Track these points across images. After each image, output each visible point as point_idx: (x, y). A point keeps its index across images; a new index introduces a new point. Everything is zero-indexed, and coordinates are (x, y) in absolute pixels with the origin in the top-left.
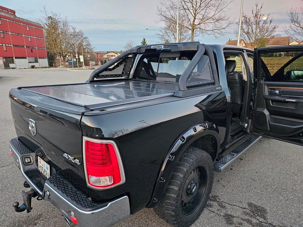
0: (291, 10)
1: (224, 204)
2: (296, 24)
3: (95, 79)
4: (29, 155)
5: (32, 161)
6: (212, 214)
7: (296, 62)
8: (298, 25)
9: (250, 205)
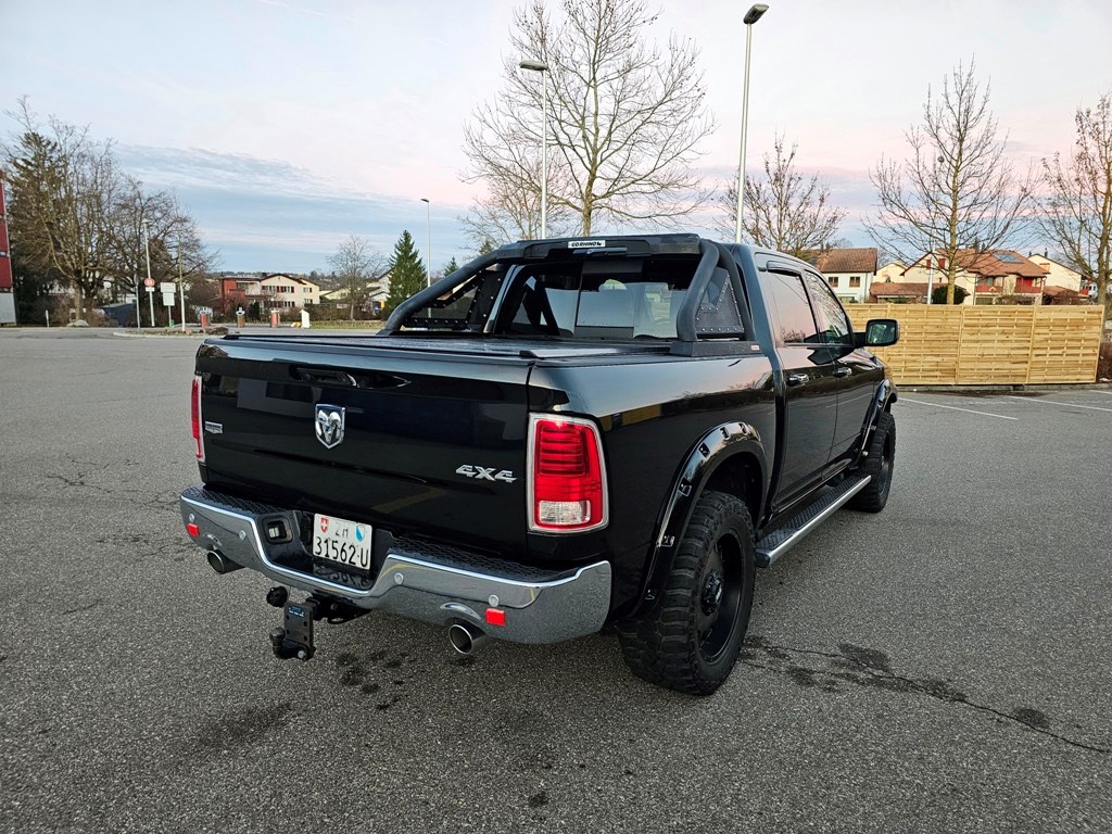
0: (880, 168)
1: (782, 651)
2: (896, 210)
3: (403, 328)
4: (281, 516)
5: (289, 533)
6: (759, 671)
7: (907, 320)
8: (903, 214)
9: (845, 648)
